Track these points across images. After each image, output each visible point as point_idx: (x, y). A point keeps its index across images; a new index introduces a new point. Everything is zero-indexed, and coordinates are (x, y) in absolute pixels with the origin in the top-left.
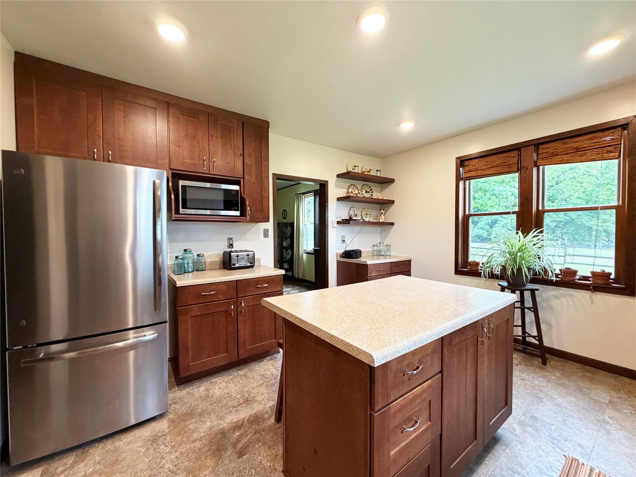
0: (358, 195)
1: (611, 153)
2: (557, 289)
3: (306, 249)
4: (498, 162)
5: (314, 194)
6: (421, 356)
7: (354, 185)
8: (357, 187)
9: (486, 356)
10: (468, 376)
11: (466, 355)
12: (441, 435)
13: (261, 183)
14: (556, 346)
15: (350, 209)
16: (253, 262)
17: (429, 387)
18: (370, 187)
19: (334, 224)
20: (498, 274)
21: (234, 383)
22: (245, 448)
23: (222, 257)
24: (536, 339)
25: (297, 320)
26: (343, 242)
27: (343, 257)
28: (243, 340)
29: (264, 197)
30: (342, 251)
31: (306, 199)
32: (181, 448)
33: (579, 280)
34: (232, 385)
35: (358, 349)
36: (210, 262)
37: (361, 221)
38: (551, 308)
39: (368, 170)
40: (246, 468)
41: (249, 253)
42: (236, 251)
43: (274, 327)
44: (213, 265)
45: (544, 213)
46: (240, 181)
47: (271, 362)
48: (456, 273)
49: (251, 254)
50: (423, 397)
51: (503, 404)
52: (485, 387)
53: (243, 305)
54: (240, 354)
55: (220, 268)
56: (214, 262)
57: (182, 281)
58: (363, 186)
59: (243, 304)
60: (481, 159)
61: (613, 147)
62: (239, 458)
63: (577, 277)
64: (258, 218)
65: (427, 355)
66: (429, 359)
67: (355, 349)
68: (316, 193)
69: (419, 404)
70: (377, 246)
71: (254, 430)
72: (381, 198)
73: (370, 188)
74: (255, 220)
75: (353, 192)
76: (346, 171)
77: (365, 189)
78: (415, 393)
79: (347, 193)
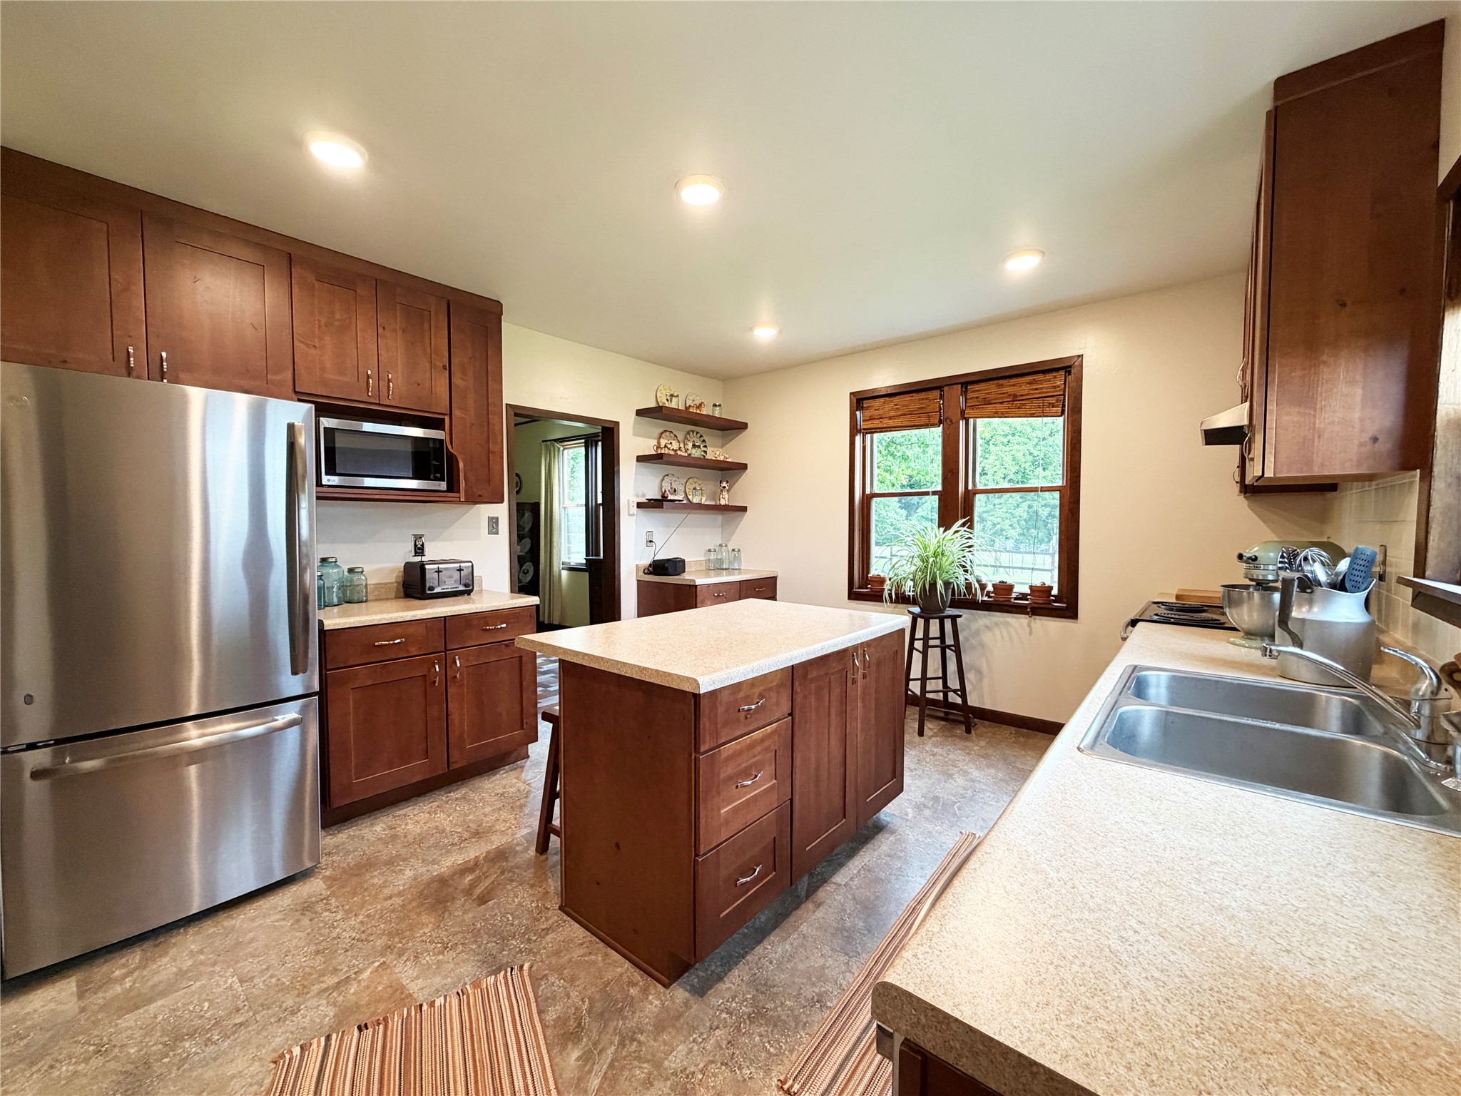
0: (679, 453)
1: (1053, 407)
2: (990, 615)
3: (567, 561)
4: (912, 407)
5: (585, 443)
6: (762, 688)
7: (671, 432)
8: (675, 436)
9: (859, 701)
10: (832, 729)
11: (830, 697)
12: (791, 800)
13: (486, 424)
14: (988, 706)
15: (663, 480)
16: (471, 583)
17: (774, 732)
18: (701, 436)
19: (631, 507)
20: (909, 596)
21: (443, 812)
22: (488, 893)
23: (401, 574)
24: (958, 695)
25: (586, 658)
26: (649, 544)
27: (650, 573)
28: (457, 733)
29: (494, 453)
30: (647, 561)
31: (566, 451)
32: (364, 909)
33: (1016, 599)
34: (441, 815)
35: (678, 676)
36: (375, 584)
37: (685, 502)
38: (982, 645)
39: (698, 403)
40: (495, 915)
41: (462, 565)
42: (433, 562)
43: (519, 708)
44: (383, 590)
45: (975, 494)
46: (443, 420)
47: (513, 774)
48: (850, 598)
49: (466, 567)
50: (766, 744)
51: (889, 776)
52: (859, 746)
53: (458, 665)
54: (452, 760)
55: (397, 597)
56: (384, 584)
57: (335, 620)
58: (688, 433)
59: (458, 662)
60: (887, 399)
61: (1055, 398)
62: (480, 905)
63: (1014, 595)
64: (480, 496)
65: (771, 689)
66: (773, 695)
67: (675, 677)
68: (589, 441)
69: (759, 753)
70: (715, 551)
71: (499, 868)
72: (722, 458)
73: (702, 439)
74: (474, 499)
75: (669, 446)
76: (653, 405)
77: (692, 440)
78: (754, 738)
79: (657, 448)
